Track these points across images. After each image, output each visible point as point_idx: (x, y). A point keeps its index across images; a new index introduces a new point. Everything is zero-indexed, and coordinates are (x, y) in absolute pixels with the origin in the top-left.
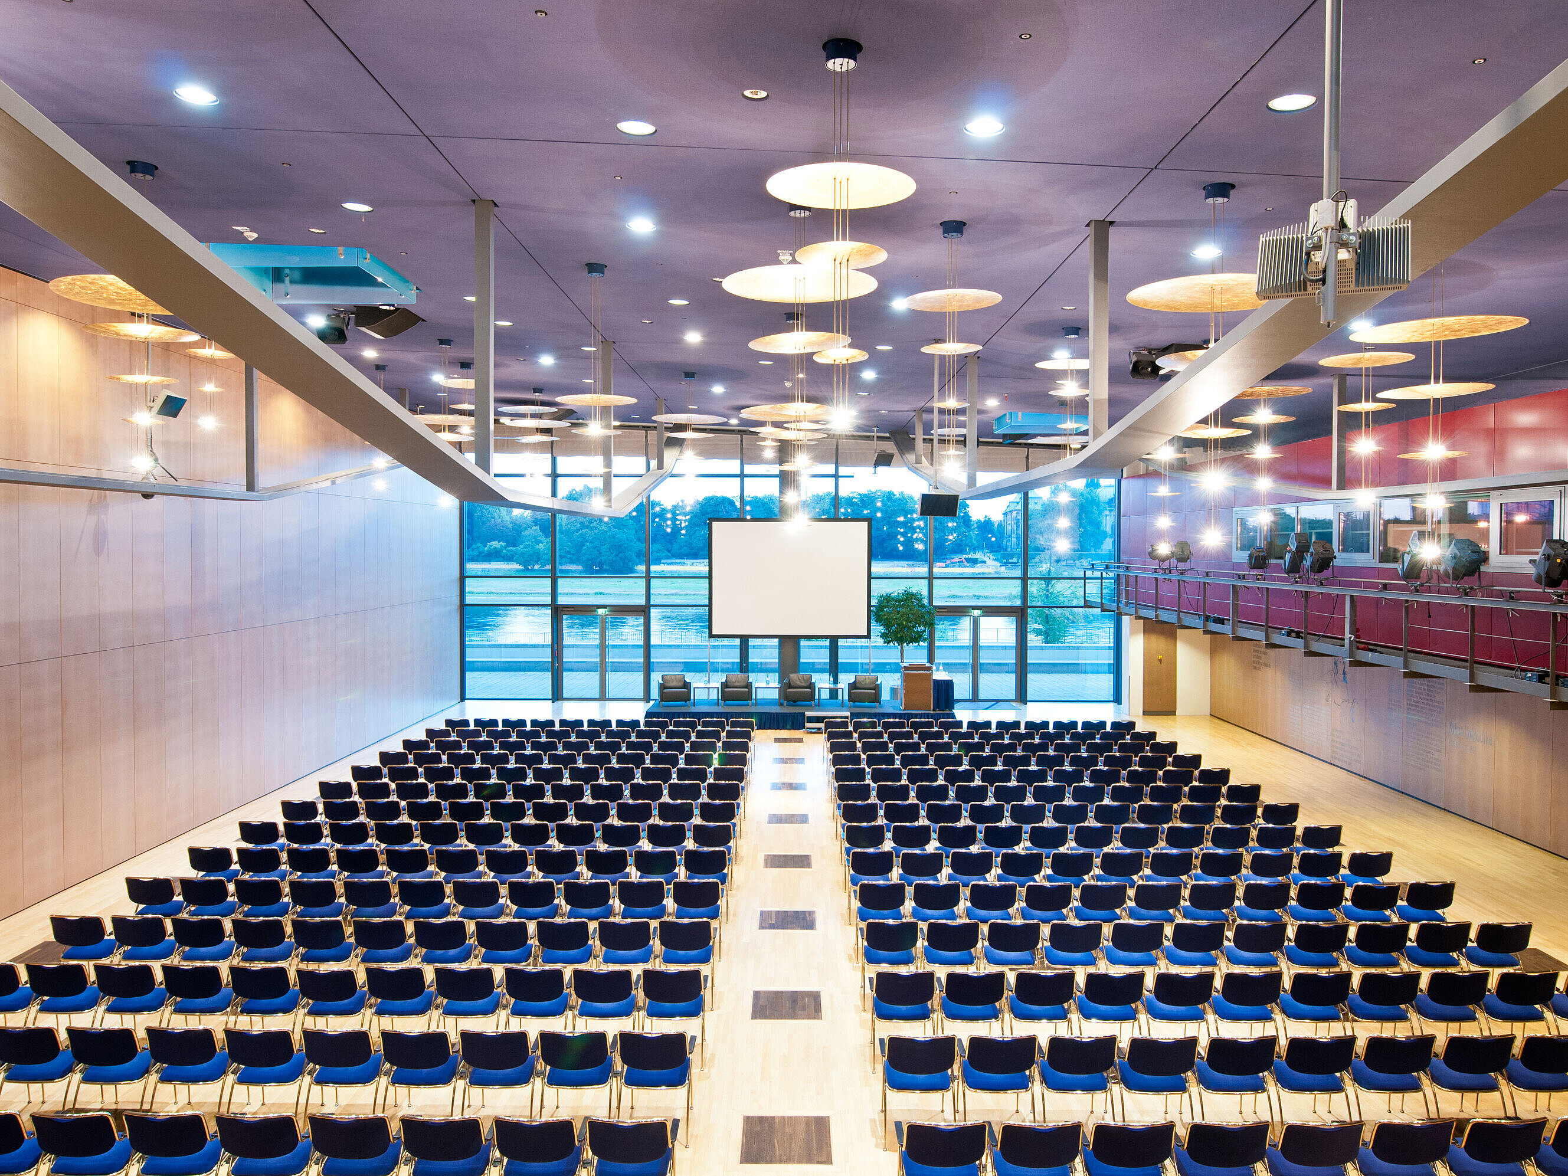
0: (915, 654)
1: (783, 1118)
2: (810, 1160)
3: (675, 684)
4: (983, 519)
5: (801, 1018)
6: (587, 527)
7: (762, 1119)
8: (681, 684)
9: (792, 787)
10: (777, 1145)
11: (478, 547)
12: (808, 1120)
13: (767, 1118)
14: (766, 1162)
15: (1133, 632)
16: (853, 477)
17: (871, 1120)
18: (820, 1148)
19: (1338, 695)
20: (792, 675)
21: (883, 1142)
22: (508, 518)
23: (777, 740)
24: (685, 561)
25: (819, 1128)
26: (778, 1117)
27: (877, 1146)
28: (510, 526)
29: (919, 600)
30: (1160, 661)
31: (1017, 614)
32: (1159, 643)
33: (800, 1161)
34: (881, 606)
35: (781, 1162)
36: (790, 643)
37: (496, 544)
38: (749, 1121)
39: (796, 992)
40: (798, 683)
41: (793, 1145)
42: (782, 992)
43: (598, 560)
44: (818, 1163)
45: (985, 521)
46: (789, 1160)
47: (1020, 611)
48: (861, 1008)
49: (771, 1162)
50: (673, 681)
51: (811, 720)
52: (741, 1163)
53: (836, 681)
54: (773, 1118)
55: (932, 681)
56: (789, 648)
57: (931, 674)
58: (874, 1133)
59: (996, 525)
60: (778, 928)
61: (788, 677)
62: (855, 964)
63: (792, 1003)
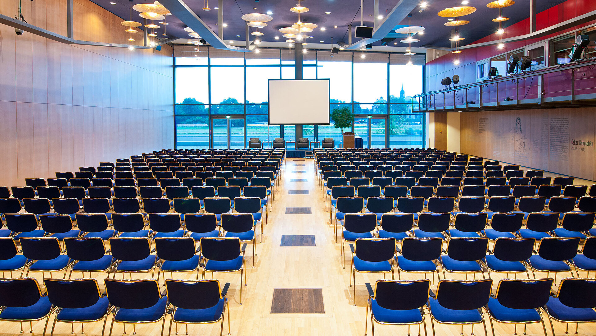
0: (348, 130)
1: (296, 290)
2: (311, 311)
3: (255, 142)
4: (365, 109)
5: (305, 246)
6: (230, 111)
7: (284, 291)
8: (258, 142)
9: (300, 172)
10: (292, 303)
11: (193, 119)
12: (310, 291)
13: (287, 290)
14: (286, 312)
15: (430, 122)
16: (323, 66)
17: (345, 290)
18: (317, 304)
19: (518, 137)
20: (300, 138)
21: (353, 301)
22: (203, 109)
23: (294, 160)
24: (263, 123)
25: (317, 294)
26: (293, 289)
27: (350, 303)
28: (204, 111)
29: (348, 111)
30: (441, 132)
31: (385, 117)
32: (440, 126)
33: (306, 312)
34: (334, 113)
35: (295, 312)
36: (299, 127)
37: (198, 117)
38: (277, 291)
39: (303, 236)
40: (303, 141)
41: (302, 303)
42: (296, 236)
43: (234, 122)
44: (317, 312)
45: (366, 110)
46: (299, 311)
47: (386, 116)
48: (335, 242)
49: (289, 312)
50: (254, 141)
51: (308, 153)
52: (272, 312)
53: (317, 141)
54: (290, 290)
55: (354, 139)
56: (299, 129)
57: (354, 136)
58: (347, 297)
59: (370, 111)
60: (294, 213)
61: (298, 139)
62: (330, 225)
63: (301, 240)
